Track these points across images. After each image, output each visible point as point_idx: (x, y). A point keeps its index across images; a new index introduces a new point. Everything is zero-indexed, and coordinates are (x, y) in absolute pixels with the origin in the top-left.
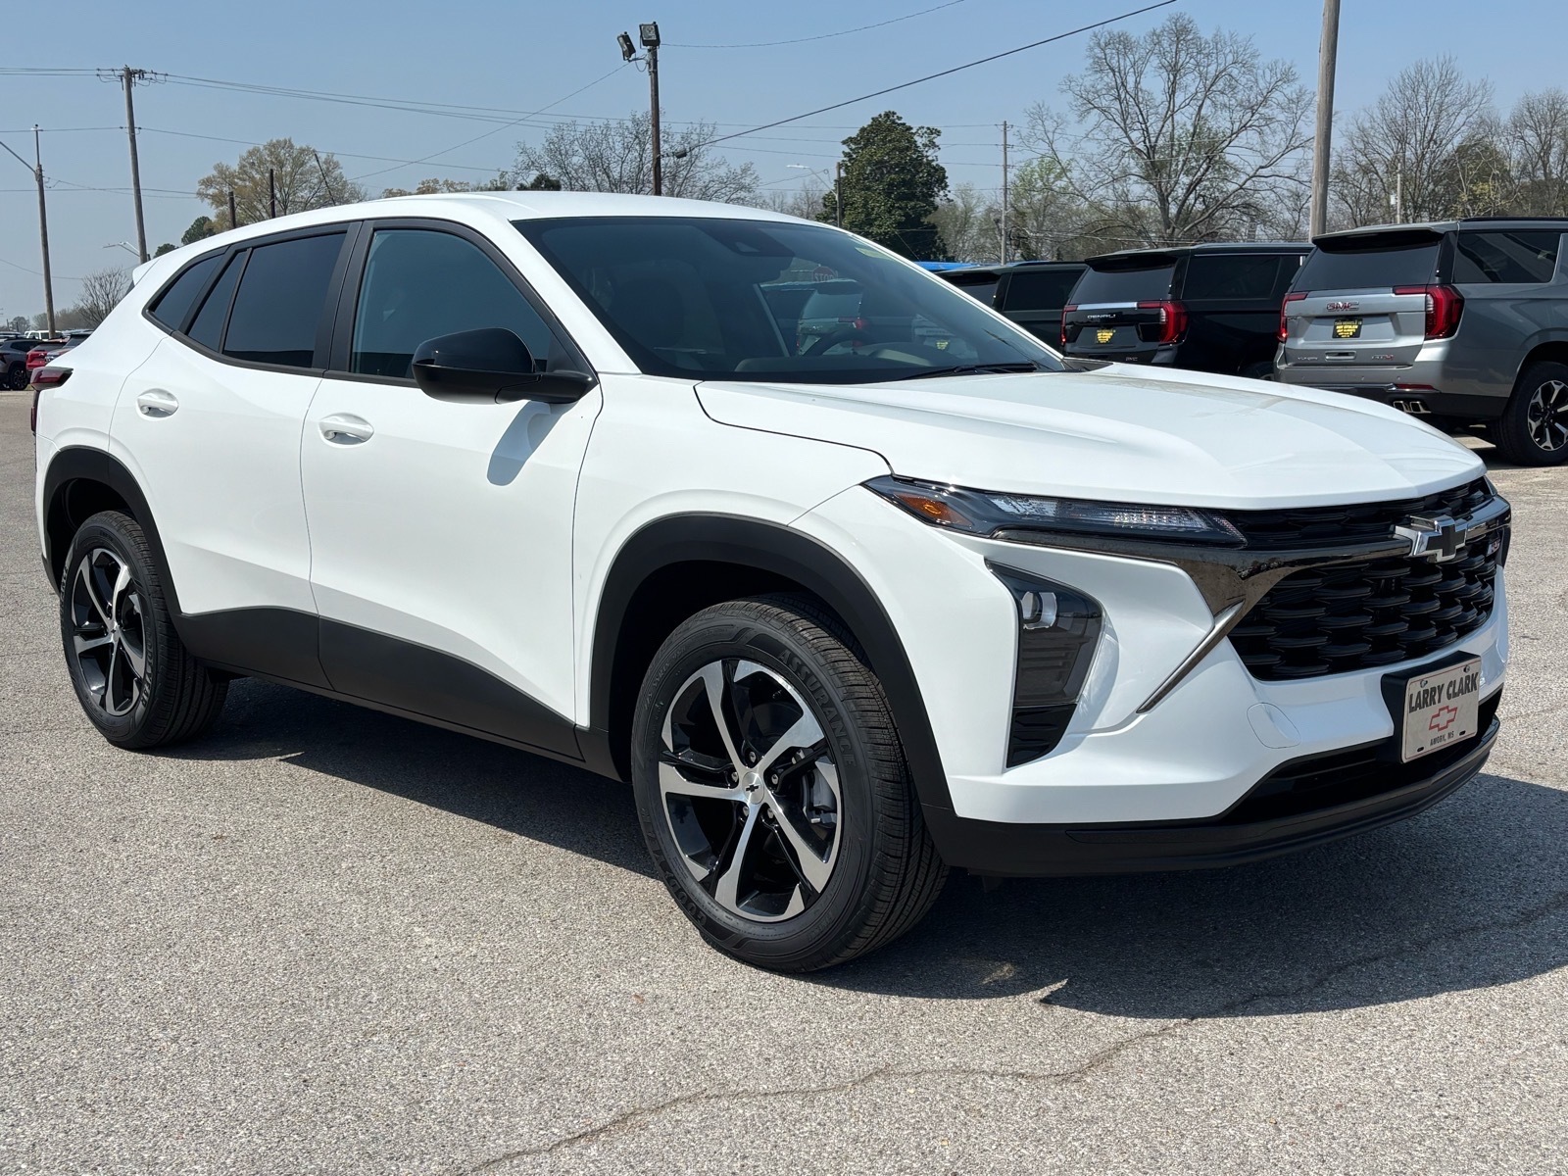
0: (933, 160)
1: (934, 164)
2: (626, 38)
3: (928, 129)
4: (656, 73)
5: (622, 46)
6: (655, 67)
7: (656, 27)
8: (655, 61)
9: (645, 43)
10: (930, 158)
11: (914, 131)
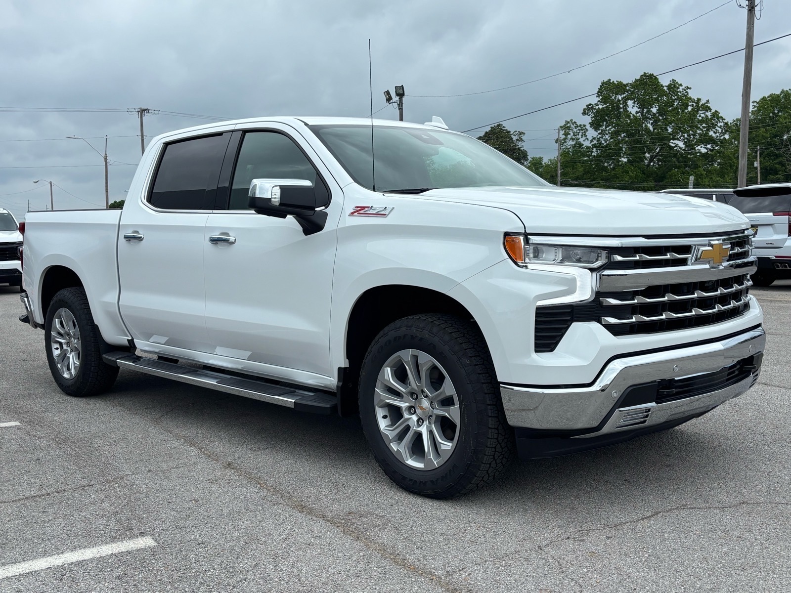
0: (521, 147)
1: (522, 149)
2: (388, 93)
3: (519, 132)
4: (402, 109)
5: (386, 97)
6: (402, 106)
7: (403, 88)
8: (402, 103)
9: (397, 95)
10: (520, 146)
11: (511, 133)
